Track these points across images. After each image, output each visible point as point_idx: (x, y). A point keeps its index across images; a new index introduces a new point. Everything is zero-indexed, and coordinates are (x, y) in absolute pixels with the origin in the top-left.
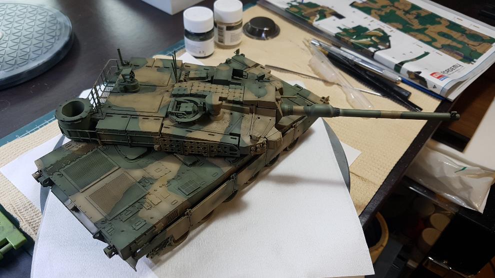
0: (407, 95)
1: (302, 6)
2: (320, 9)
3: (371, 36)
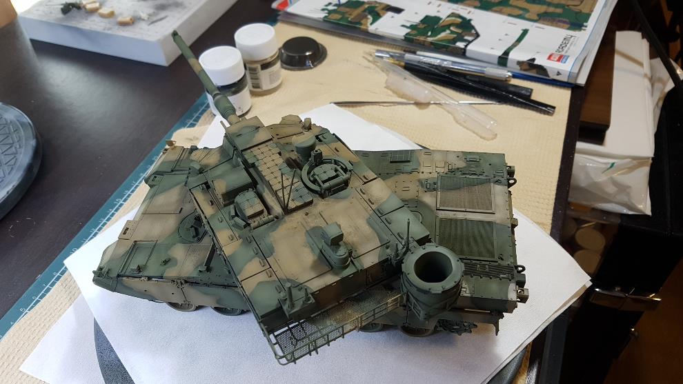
0: (528, 94)
1: (343, 9)
2: (366, 6)
3: (448, 26)
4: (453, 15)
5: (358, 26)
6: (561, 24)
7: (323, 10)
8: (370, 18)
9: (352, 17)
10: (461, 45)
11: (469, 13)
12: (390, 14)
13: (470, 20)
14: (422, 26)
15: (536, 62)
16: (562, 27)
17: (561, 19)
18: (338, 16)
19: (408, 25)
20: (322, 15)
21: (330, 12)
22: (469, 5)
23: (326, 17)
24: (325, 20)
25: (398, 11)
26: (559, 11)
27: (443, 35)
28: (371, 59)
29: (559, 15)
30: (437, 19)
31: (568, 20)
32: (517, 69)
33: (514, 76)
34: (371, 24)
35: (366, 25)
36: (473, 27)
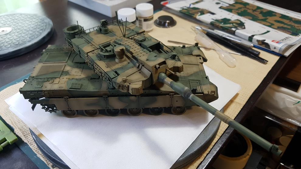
0: (257, 54)
1: (189, 9)
2: (200, 10)
3: (233, 23)
4: (238, 20)
5: (192, 15)
6: (288, 32)
7: (181, 8)
8: (199, 14)
9: (192, 12)
10: (234, 29)
11: (245, 20)
12: (209, 14)
13: (244, 23)
14: (221, 21)
15: (265, 42)
16: (288, 33)
17: (288, 30)
18: (186, 11)
19: (215, 19)
20: (179, 9)
21: (183, 9)
22: (247, 18)
23: (181, 10)
24: (180, 12)
25: (213, 14)
26: (289, 27)
27: (228, 25)
28: (194, 29)
29: (288, 29)
30: (229, 20)
31: (291, 32)
32: (256, 44)
33: (254, 47)
34: (199, 16)
35: (196, 16)
36: (244, 26)
